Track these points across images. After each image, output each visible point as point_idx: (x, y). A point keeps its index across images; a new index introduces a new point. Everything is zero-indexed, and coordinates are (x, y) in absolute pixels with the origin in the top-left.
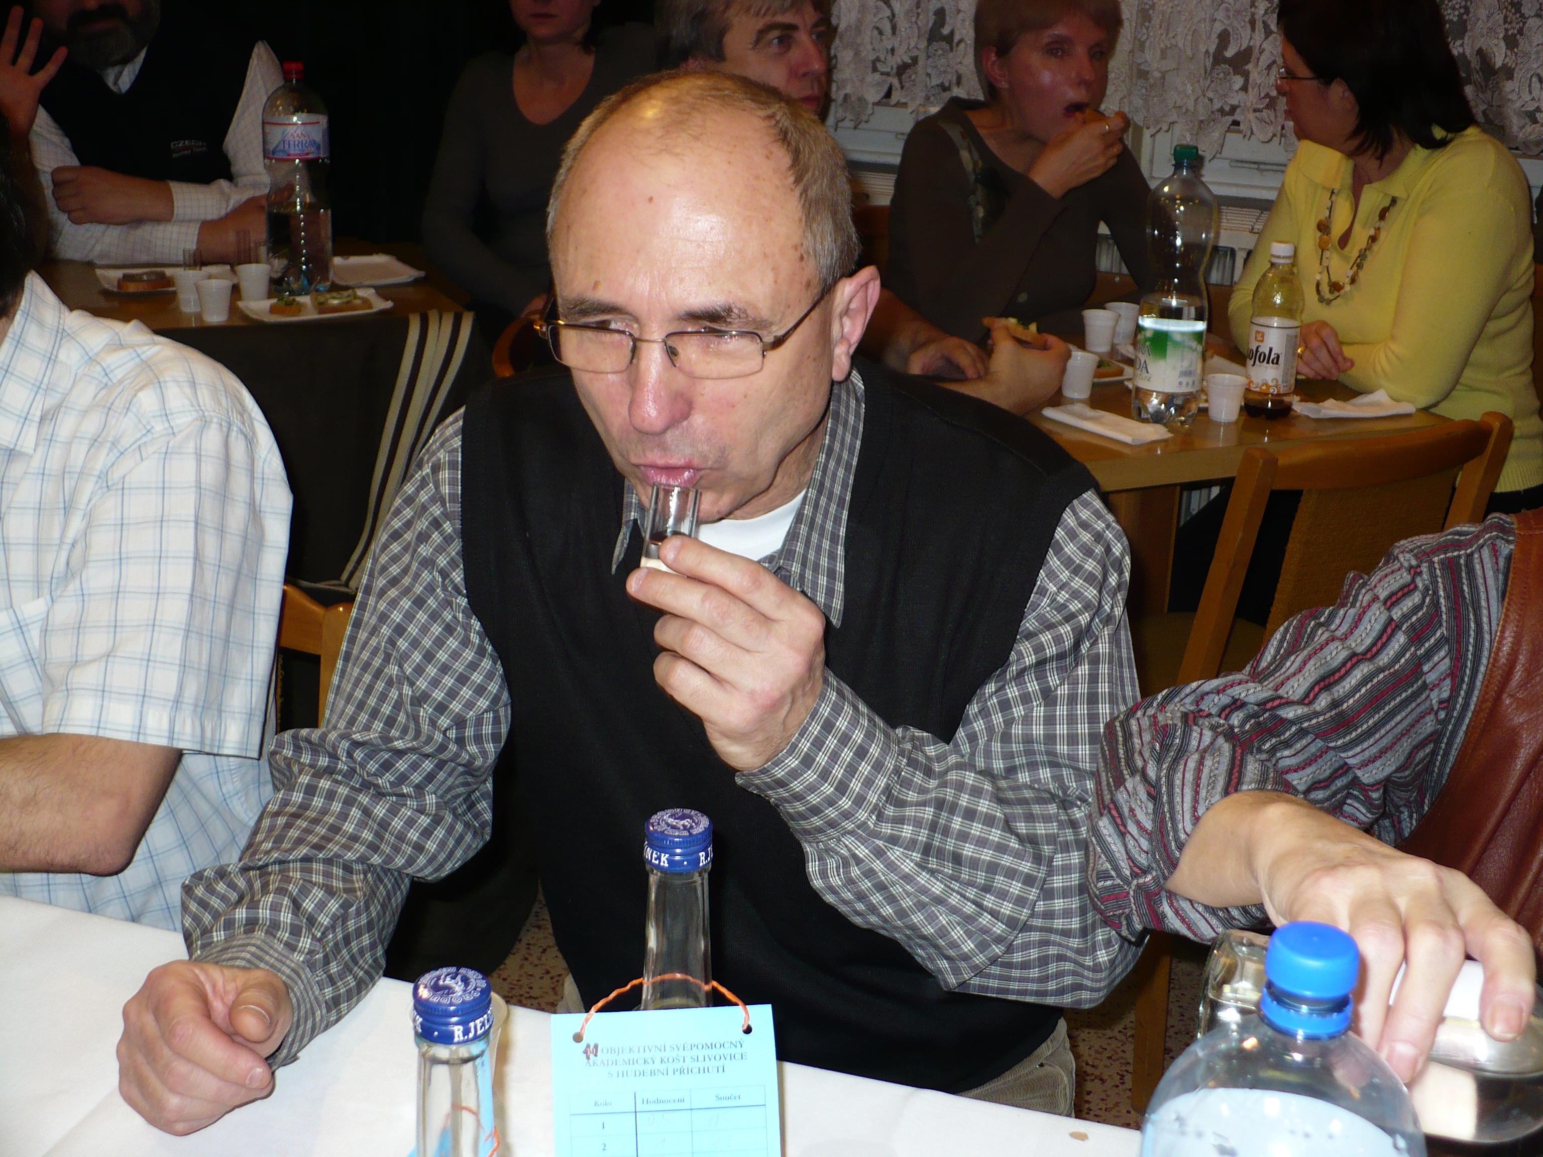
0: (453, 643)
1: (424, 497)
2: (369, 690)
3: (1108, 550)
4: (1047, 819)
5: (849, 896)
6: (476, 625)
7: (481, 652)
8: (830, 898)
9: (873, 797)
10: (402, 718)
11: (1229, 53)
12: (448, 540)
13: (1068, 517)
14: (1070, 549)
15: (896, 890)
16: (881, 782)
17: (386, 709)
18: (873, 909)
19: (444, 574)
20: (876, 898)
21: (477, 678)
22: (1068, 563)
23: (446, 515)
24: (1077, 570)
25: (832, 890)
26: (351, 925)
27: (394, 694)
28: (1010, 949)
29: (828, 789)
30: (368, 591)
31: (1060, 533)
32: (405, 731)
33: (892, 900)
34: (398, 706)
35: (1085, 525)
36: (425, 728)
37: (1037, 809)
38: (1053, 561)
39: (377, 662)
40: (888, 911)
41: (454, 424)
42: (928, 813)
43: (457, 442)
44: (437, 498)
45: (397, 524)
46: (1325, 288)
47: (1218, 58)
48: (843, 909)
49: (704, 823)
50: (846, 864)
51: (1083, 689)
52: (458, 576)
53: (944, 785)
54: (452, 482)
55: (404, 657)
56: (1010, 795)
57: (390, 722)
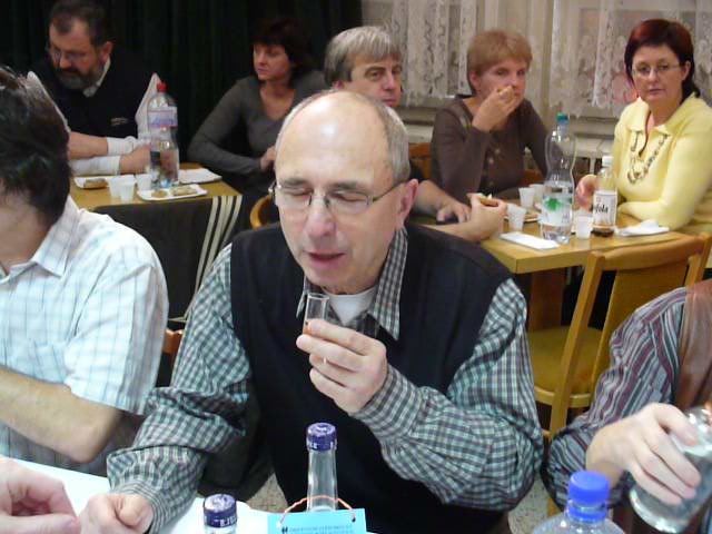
0: (227, 349)
1: (213, 285)
2: (191, 370)
3: (517, 305)
4: (489, 427)
5: (400, 464)
6: (238, 341)
7: (240, 353)
8: (392, 466)
9: (410, 422)
10: (205, 383)
11: (585, 69)
12: (225, 303)
13: (499, 291)
14: (499, 305)
15: (421, 462)
16: (414, 415)
17: (198, 379)
18: (411, 471)
19: (223, 319)
20: (413, 466)
21: (238, 365)
22: (498, 311)
23: (224, 293)
24: (502, 315)
25: (393, 462)
26: (181, 475)
27: (201, 373)
28: (473, 486)
29: (390, 419)
30: (190, 326)
31: (495, 299)
32: (206, 389)
33: (419, 466)
34: (203, 378)
35: (506, 294)
36: (215, 387)
37: (484, 423)
38: (492, 311)
39: (194, 358)
40: (417, 471)
41: (226, 251)
42: (435, 427)
43: (228, 260)
44: (220, 285)
45: (202, 296)
46: (632, 175)
47: (580, 72)
48: (398, 471)
49: (332, 429)
50: (399, 450)
51: (504, 367)
52: (229, 320)
53: (442, 414)
54: (226, 277)
55: (206, 356)
56: (472, 417)
57: (200, 385)
